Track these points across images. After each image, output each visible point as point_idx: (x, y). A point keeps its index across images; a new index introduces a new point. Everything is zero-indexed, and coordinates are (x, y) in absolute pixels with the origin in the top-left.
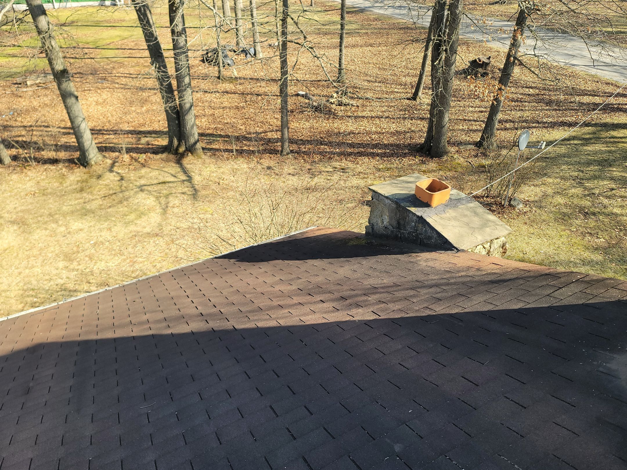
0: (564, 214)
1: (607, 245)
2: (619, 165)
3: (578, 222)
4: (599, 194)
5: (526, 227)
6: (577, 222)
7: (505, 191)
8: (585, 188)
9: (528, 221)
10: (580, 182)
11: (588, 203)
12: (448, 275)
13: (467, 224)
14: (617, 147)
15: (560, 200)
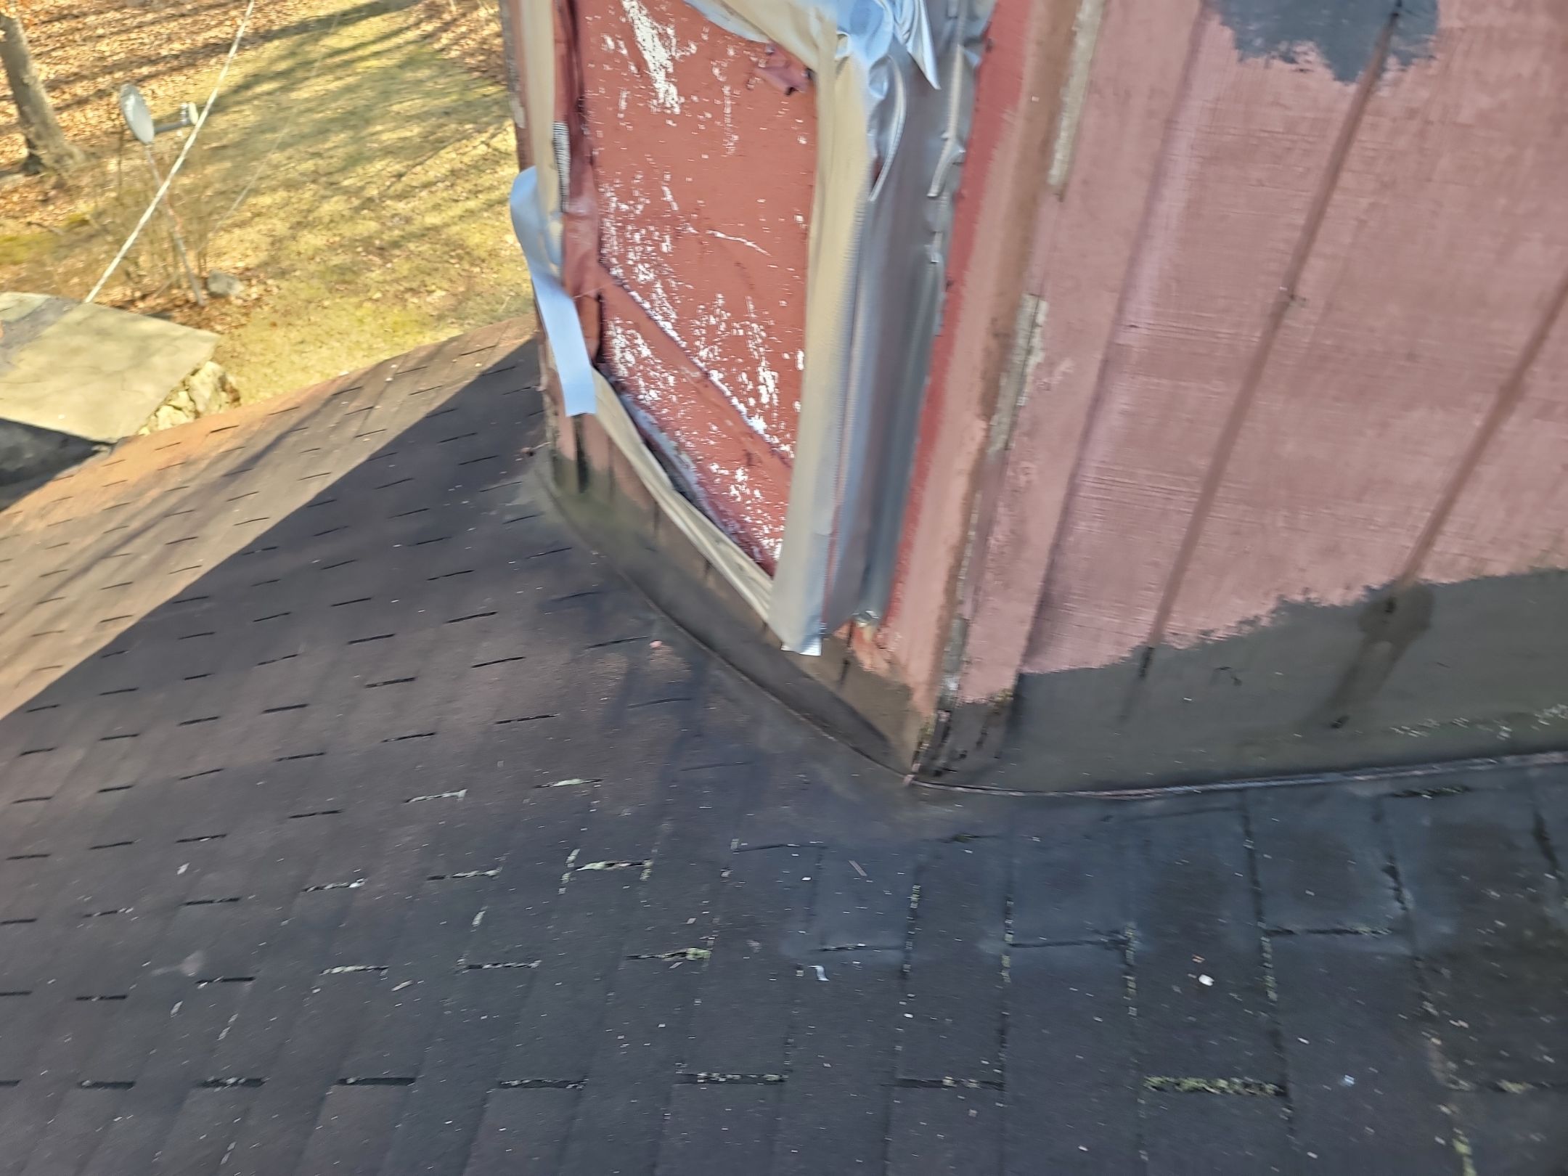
0: (341, 270)
1: (452, 301)
2: (383, 116)
3: (376, 274)
4: (383, 196)
5: (280, 332)
6: (373, 275)
7: (176, 266)
8: (348, 192)
9: (275, 318)
10: (328, 182)
11: (373, 226)
12: (119, 517)
13: (95, 370)
14: (358, 74)
15: (312, 240)
